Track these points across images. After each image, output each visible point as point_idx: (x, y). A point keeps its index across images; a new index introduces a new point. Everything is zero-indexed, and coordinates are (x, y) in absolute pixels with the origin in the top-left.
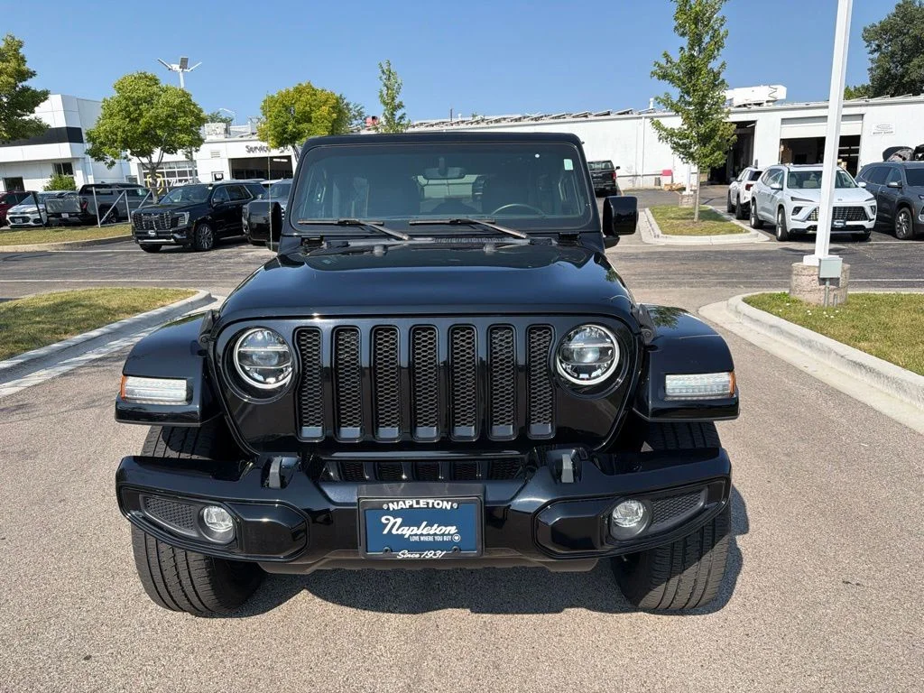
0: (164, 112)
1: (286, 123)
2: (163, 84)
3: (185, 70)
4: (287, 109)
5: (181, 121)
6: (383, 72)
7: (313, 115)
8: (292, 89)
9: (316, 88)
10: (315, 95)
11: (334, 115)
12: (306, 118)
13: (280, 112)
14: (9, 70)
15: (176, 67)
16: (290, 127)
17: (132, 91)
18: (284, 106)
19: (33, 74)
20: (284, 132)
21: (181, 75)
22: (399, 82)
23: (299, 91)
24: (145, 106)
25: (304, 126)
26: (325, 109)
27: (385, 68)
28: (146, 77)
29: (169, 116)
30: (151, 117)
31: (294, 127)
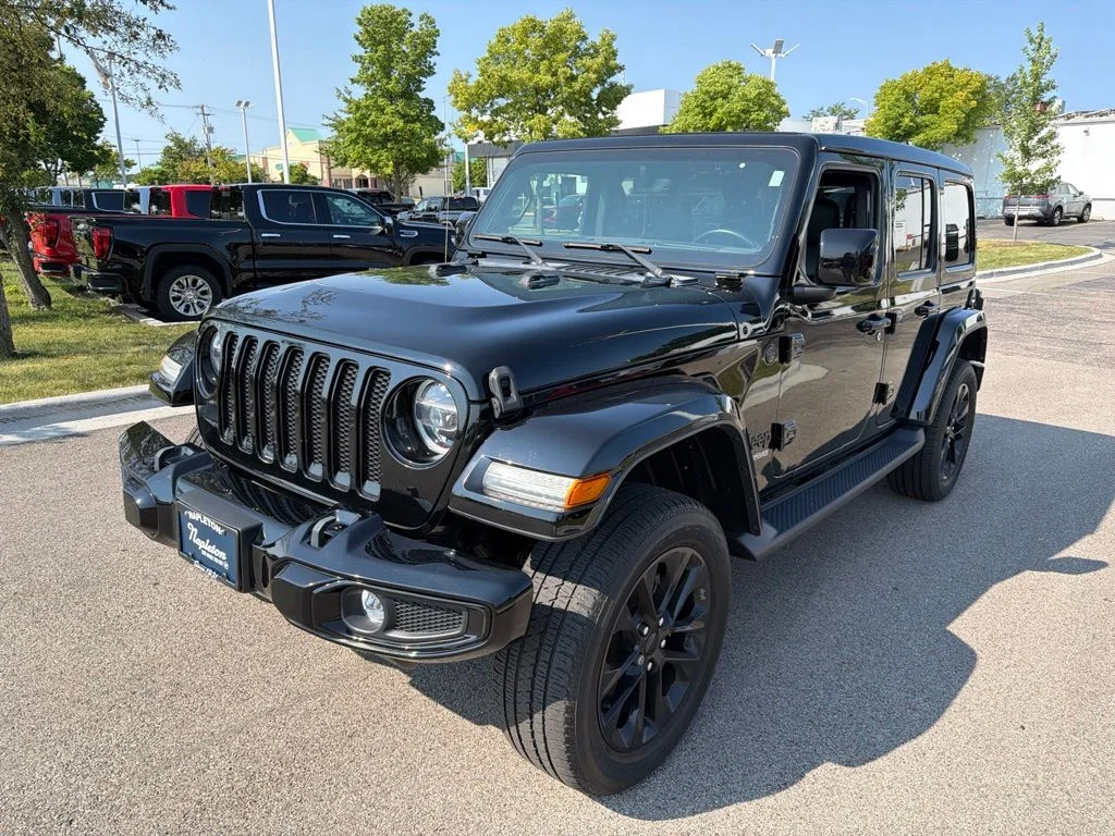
0: (738, 106)
1: (902, 115)
2: (746, 74)
3: (779, 55)
4: (909, 97)
5: (754, 116)
6: (1031, 41)
7: (942, 103)
8: (921, 70)
9: (954, 66)
10: (952, 76)
11: (974, 103)
12: (932, 107)
13: (897, 100)
14: (595, 66)
15: (769, 52)
16: (907, 120)
17: (710, 85)
18: (905, 92)
19: (621, 68)
20: (897, 126)
21: (774, 61)
22: (1053, 51)
23: (930, 72)
24: (720, 101)
25: (928, 118)
26: (961, 94)
27: (1036, 34)
28: (730, 66)
29: (743, 111)
30: (724, 113)
31: (911, 121)
